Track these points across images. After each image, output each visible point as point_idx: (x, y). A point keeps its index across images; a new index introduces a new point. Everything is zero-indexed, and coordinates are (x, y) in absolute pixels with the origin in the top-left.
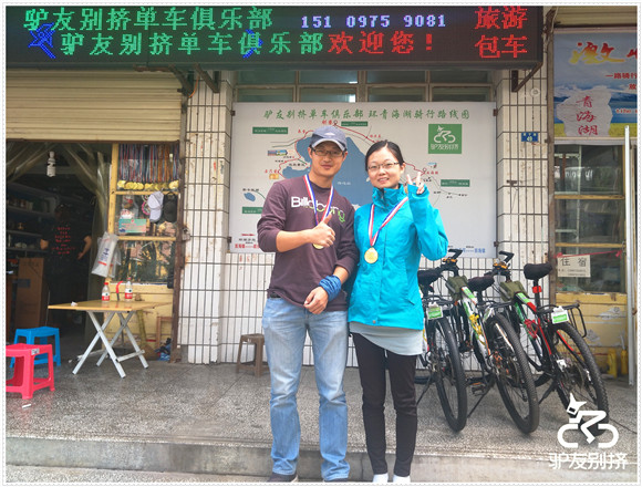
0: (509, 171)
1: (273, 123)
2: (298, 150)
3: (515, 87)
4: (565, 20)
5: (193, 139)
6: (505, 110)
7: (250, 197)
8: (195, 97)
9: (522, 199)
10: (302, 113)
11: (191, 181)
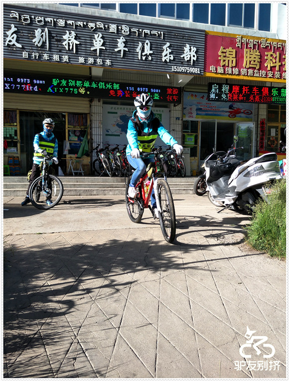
0: (173, 127)
1: (113, 111)
2: (120, 119)
3: (175, 106)
4: (187, 90)
5: (93, 115)
6: (172, 111)
7: (107, 131)
8: (93, 103)
9: (176, 134)
10: (121, 108)
11: (93, 126)
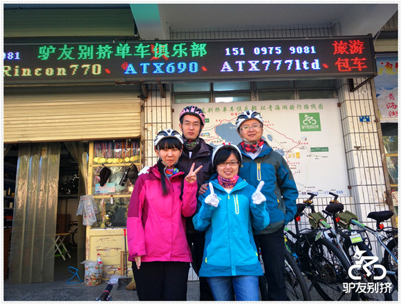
0: (355, 140)
2: (217, 132)
3: (352, 89)
5: (150, 128)
6: (348, 102)
8: (149, 101)
9: (365, 157)
10: (217, 109)
11: (149, 156)
